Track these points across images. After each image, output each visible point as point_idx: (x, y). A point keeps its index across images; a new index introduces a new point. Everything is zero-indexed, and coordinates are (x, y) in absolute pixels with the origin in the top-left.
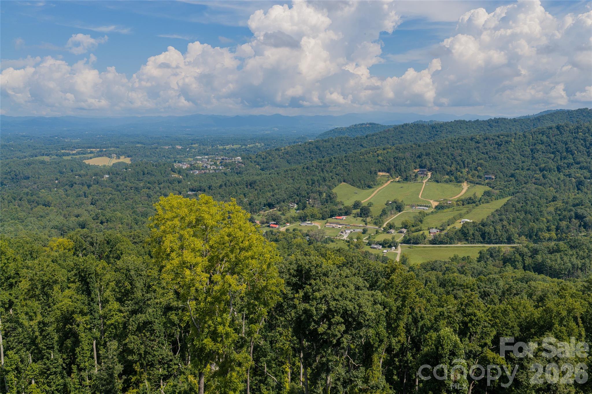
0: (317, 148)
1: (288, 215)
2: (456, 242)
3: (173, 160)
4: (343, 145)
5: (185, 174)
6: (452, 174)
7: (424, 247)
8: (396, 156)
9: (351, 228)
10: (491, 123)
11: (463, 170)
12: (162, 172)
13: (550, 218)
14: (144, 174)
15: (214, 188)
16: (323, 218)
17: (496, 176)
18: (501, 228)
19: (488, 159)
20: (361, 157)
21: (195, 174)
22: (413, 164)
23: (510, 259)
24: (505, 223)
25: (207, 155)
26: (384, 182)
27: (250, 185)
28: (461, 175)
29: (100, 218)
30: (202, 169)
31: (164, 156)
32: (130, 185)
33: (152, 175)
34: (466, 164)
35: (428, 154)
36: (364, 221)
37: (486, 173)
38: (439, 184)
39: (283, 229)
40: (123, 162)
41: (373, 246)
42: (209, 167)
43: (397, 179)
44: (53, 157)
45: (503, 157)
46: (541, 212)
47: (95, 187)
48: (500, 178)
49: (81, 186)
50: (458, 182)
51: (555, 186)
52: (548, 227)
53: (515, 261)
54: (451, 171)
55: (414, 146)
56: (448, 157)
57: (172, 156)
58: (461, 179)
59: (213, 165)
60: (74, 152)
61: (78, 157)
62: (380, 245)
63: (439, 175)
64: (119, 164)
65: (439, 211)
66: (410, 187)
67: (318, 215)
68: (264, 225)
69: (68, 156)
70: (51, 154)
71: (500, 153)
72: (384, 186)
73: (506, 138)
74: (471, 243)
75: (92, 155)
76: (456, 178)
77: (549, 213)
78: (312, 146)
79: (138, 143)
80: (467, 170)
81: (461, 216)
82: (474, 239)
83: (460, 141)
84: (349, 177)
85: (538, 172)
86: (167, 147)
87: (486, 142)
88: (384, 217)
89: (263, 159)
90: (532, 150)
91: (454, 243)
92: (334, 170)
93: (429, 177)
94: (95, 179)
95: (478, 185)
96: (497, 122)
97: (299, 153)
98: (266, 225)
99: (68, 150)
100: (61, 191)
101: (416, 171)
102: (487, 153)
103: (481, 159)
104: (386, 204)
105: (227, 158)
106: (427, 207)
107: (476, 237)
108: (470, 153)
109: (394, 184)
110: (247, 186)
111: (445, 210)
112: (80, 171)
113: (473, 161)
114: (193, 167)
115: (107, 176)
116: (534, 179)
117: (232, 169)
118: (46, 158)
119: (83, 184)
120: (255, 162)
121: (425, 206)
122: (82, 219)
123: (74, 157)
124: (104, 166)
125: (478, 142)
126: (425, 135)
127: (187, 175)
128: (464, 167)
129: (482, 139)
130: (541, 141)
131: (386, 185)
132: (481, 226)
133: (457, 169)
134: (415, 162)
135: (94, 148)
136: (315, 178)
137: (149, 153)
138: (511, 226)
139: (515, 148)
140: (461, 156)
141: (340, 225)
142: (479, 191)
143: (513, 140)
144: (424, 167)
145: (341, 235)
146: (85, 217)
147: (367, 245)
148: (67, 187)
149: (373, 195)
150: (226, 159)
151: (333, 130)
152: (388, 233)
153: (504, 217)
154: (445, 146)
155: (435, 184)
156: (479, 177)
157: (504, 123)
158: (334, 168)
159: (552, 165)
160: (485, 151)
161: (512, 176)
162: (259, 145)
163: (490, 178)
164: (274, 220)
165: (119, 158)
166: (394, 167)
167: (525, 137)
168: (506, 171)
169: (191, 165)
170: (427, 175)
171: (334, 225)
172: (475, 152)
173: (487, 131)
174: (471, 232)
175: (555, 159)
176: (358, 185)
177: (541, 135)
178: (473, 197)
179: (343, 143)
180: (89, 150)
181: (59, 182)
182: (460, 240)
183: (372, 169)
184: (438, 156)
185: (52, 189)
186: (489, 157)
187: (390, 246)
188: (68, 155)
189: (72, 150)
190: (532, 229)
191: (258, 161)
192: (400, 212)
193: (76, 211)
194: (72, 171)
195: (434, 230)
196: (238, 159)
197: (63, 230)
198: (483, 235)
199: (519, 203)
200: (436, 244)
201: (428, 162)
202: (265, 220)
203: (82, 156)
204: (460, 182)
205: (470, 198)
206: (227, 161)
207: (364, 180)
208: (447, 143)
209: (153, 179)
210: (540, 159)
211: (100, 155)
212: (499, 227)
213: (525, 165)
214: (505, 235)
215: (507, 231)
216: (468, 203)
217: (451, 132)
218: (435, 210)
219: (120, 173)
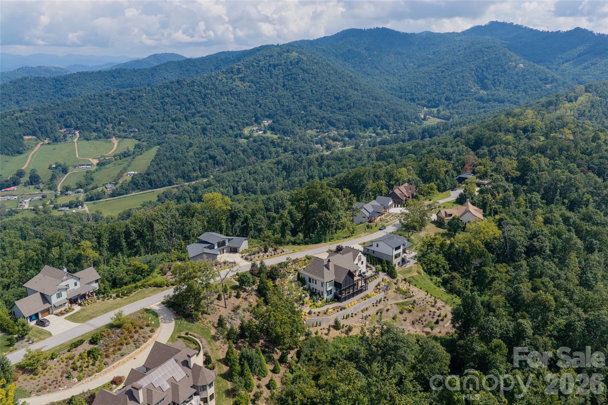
2: (130, 191)
6: (99, 131)
7: (106, 201)
8: (38, 117)
9: (28, 197)
10: (114, 73)
11: (108, 126)
13: (193, 161)
17: (138, 129)
18: (162, 175)
19: (128, 114)
22: (58, 124)
23: (181, 197)
24: (164, 170)
26: (34, 145)
28: (108, 131)
34: (109, 120)
35: (69, 113)
36: (38, 188)
37: (129, 127)
38: (90, 142)
41: (60, 209)
43: (46, 141)
45: (139, 110)
46: (185, 157)
48: (142, 130)
50: (107, 138)
51: (187, 133)
52: (194, 168)
53: (185, 198)
54: (97, 128)
55: (52, 105)
56: (90, 114)
58: (109, 135)
62: (67, 206)
63: (87, 133)
65: (102, 167)
66: (62, 148)
71: (136, 107)
72: (35, 150)
73: (138, 93)
74: (142, 190)
76: (105, 135)
77: (191, 157)
80: (111, 125)
81: (125, 169)
82: (144, 187)
83: (96, 97)
85: (171, 122)
87: (122, 97)
88: (55, 181)
90: (162, 103)
91: (130, 193)
93: (78, 136)
95: (125, 139)
96: (119, 73)
101: (63, 131)
102: (125, 109)
103: (122, 114)
104: (49, 168)
106: (89, 165)
107: (146, 185)
108: (110, 109)
109: (45, 146)
111: (108, 166)
113: (115, 116)
116: (170, 129)
121: (87, 165)
125: (113, 98)
126: (50, 89)
128: (108, 123)
129: (117, 95)
130: (168, 94)
131: (37, 149)
132: (146, 176)
133: (102, 126)
134: (59, 122)
138: (169, 172)
139: (148, 102)
140: (102, 113)
141: (15, 196)
142: (130, 144)
143: (144, 94)
144: (70, 126)
145: (21, 205)
147: (53, 209)
149: (29, 160)
152: (67, 195)
153: (162, 165)
154: (84, 104)
155: (85, 142)
156: (125, 131)
157: (125, 74)
159: (181, 116)
160: (122, 106)
161: (152, 127)
163: (134, 131)
166: (39, 129)
167: (153, 91)
168: (145, 123)
170: (75, 134)
171: (8, 197)
172: (114, 108)
173: (112, 82)
174: (140, 182)
175: (182, 110)
177: (166, 89)
178: (127, 151)
182: (133, 190)
183: (16, 134)
184: (81, 114)
186: (128, 112)
187: (77, 206)
190: (183, 172)
192: (66, 173)
195: (109, 186)
198: (150, 182)
199: (166, 151)
200: (115, 196)
201: (72, 121)
204: (109, 138)
205: (125, 152)
207: (11, 147)
208: (84, 100)
210: (170, 111)
212: (160, 174)
213: (160, 117)
214: (166, 180)
215: (167, 176)
216: (125, 157)
217: (77, 85)
218: (98, 167)
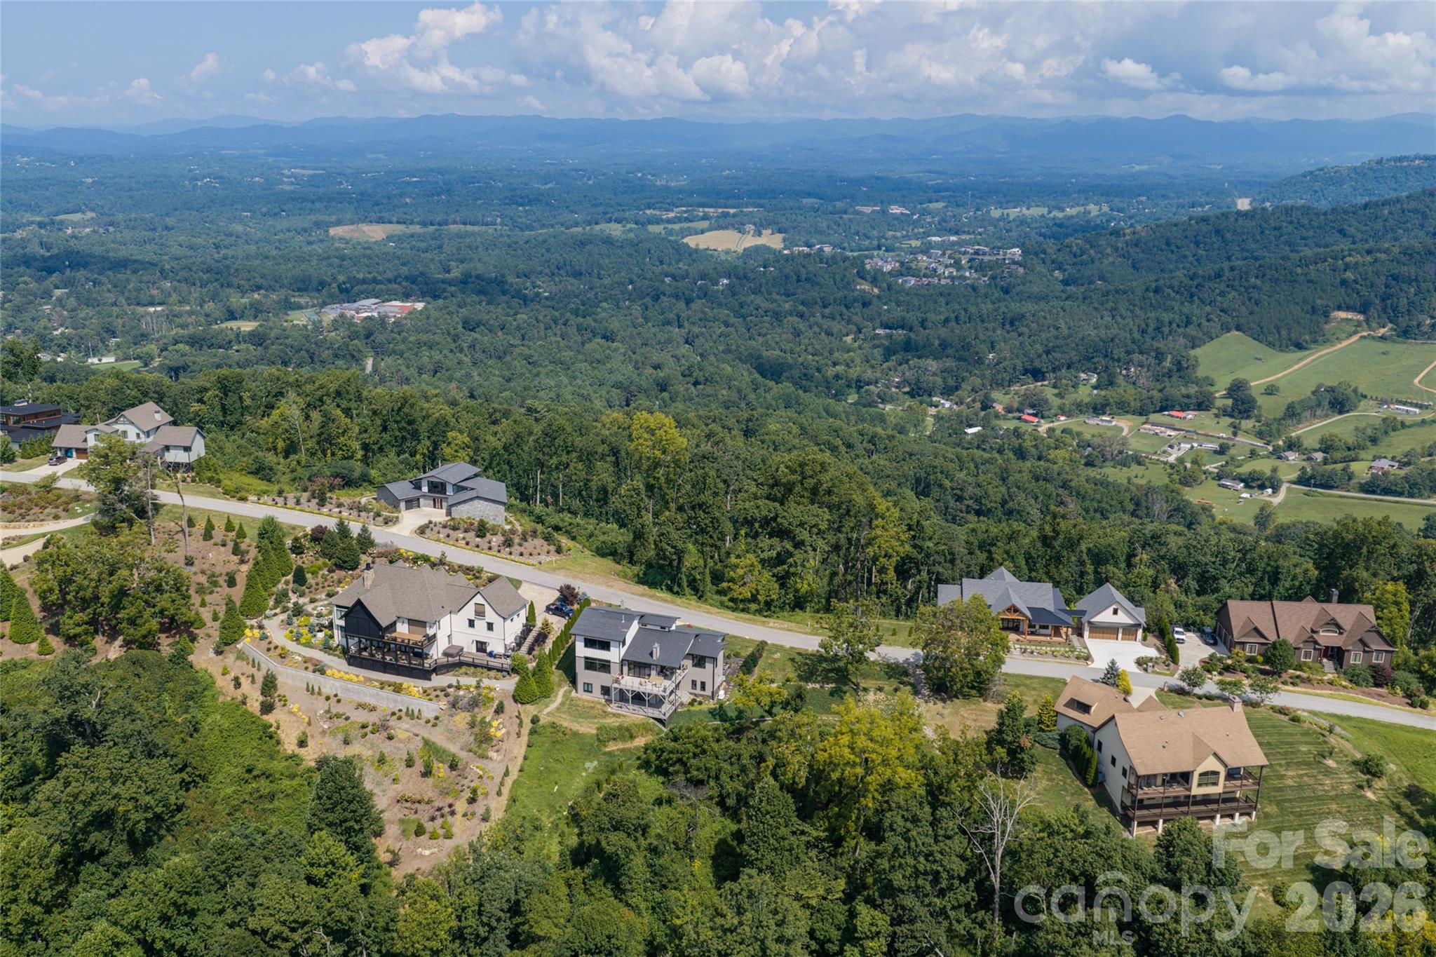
0: (1218, 232)
1: (1071, 398)
2: (1425, 493)
3: (875, 242)
4: (1290, 228)
5: (885, 285)
7: (1341, 497)
8: (1396, 271)
9: (1196, 441)
12: (838, 278)
14: (798, 281)
15: (930, 325)
16: (1141, 412)
20: (1299, 270)
21: (908, 285)
25: (957, 233)
26: (1344, 335)
27: (1012, 323)
29: (695, 375)
30: (925, 276)
31: (857, 233)
32: (765, 305)
33: (814, 284)
36: (1234, 427)
39: (1044, 427)
40: (764, 246)
41: (1224, 482)
42: (940, 270)
43: (1381, 332)
44: (629, 226)
47: (698, 304)
49: (674, 300)
57: (875, 233)
59: (951, 265)
60: (671, 215)
61: (677, 227)
62: (1242, 481)
64: (757, 249)
67: (1133, 404)
68: (1010, 415)
69: (658, 223)
70: (625, 219)
72: (1339, 346)
75: (705, 224)
78: (1204, 228)
79: (809, 195)
84: (1251, 317)
86: (868, 210)
88: (1287, 422)
89: (1075, 256)
91: (1421, 496)
92: (1219, 298)
94: (700, 288)
97: (1168, 244)
98: (1017, 414)
99: (660, 209)
100: (636, 310)
104: (1311, 392)
105: (987, 249)
106: (1420, 407)
109: (1368, 342)
110: (1003, 324)
112: (677, 263)
114: (906, 269)
115: (725, 281)
117: (993, 278)
118: (615, 230)
119: (677, 297)
120: (1053, 262)
121: (1417, 406)
122: (662, 375)
123: (670, 226)
124: (727, 252)
127: (889, 287)
135: (711, 206)
136: (1166, 317)
137: (824, 225)
141: (1175, 429)
145: (1164, 452)
146: (671, 370)
147: (1212, 479)
148: (648, 300)
149: (1296, 367)
150: (984, 254)
151: (1311, 173)
158: (1222, 294)
162: (1093, 209)
164: (1032, 406)
165: (760, 234)
166: (1381, 300)
169: (902, 264)
171: (1158, 430)
176: (1270, 339)
179: (1291, 222)
180: (700, 212)
181: (634, 289)
183: (1319, 302)
185: (621, 304)
187: (1262, 487)
188: (658, 221)
189: (667, 210)
191: (1061, 259)
193: (656, 357)
194: (662, 263)
195: (1382, 463)
196: (1014, 254)
197: (630, 392)
200: (1373, 492)
202: (1016, 405)
203: (685, 225)
206: (986, 258)
207: (1290, 329)
209: (814, 293)
211: (721, 224)
219: (751, 275)
